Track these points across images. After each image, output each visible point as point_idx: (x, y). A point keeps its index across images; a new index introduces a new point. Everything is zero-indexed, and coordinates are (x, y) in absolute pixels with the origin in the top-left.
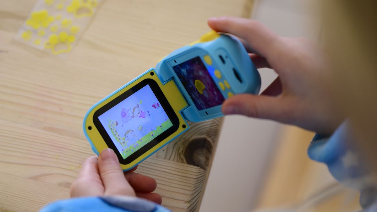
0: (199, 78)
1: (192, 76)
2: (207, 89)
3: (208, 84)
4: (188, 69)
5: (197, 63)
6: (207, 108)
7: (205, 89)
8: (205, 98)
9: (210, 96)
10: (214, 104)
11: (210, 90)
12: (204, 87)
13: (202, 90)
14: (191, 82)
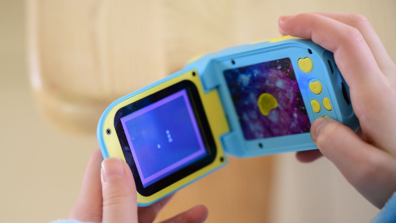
0: (273, 91)
1: (258, 87)
2: (282, 109)
3: (287, 101)
4: (255, 75)
5: (279, 67)
6: (265, 137)
7: (278, 109)
8: (270, 122)
9: (282, 120)
10: (285, 132)
11: (287, 110)
12: (276, 105)
13: (270, 109)
14: (252, 96)
